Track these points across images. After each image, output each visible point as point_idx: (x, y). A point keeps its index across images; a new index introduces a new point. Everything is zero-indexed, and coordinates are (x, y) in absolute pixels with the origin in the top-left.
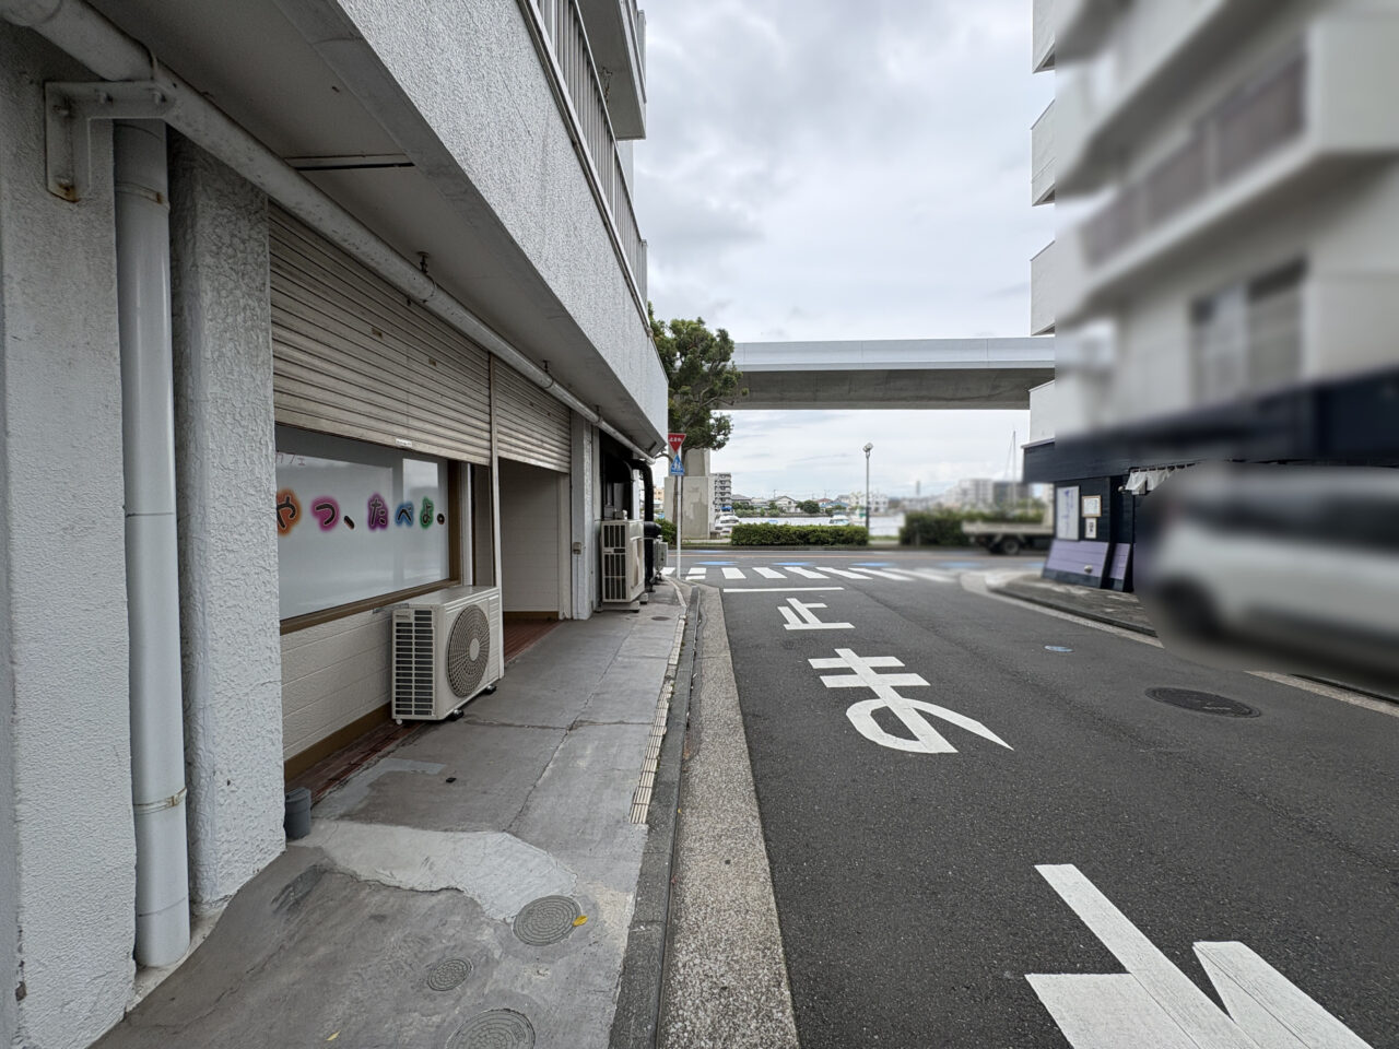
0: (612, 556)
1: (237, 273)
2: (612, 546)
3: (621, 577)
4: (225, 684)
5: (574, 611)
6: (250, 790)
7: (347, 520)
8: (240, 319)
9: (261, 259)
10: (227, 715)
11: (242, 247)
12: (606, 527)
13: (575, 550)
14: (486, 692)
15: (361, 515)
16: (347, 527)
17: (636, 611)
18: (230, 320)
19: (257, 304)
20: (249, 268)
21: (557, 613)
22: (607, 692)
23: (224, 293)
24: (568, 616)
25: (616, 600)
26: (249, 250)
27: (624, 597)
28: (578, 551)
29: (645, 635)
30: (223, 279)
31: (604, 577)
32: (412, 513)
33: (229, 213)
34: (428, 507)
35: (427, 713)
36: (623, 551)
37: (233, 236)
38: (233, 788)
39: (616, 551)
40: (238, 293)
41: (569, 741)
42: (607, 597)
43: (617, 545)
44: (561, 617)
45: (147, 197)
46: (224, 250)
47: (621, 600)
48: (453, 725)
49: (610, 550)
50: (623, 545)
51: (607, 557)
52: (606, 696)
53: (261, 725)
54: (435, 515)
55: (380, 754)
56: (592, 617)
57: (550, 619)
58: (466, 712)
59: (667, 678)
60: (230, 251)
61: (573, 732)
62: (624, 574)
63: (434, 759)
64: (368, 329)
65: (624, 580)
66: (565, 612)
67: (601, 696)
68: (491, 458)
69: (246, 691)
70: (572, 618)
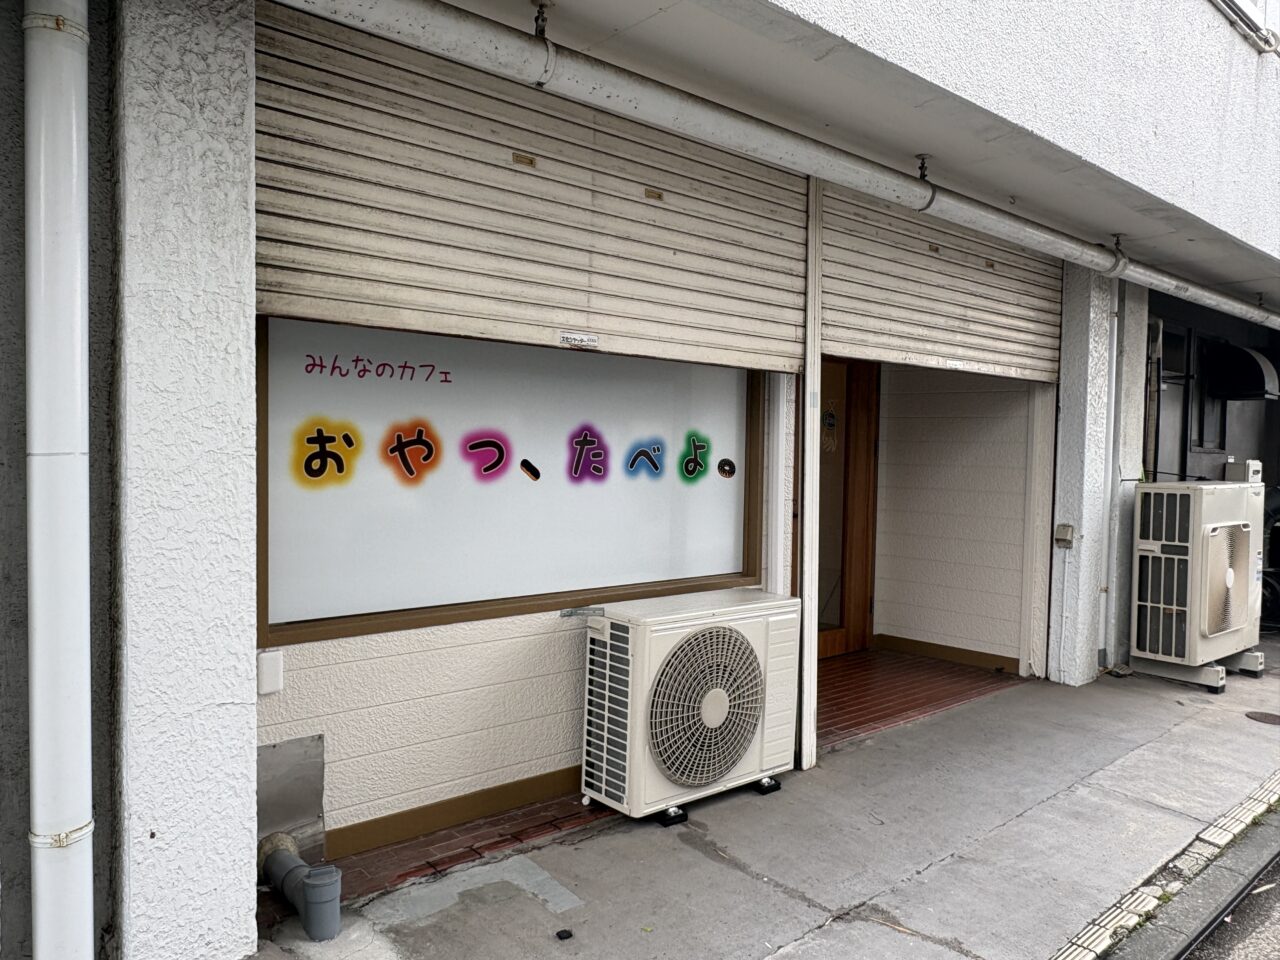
0: (1157, 560)
1: (191, 106)
2: (1157, 538)
3: (1175, 607)
4: (152, 696)
5: (1052, 664)
6: (191, 853)
7: (526, 465)
8: (194, 172)
9: (238, 76)
10: (152, 740)
11: (201, 65)
12: (1146, 496)
13: (1060, 539)
14: (755, 787)
15: (555, 459)
16: (525, 477)
17: (1214, 690)
18: (176, 175)
19: (226, 146)
20: (212, 94)
21: (1016, 662)
22: (985, 862)
23: (165, 138)
24: (1039, 672)
25: (1160, 657)
26: (214, 68)
27: (1181, 654)
28: (1066, 544)
29: (1193, 750)
30: (165, 118)
31: (1136, 603)
32: (661, 458)
33: (179, 20)
34: (697, 448)
35: (619, 800)
36: (1184, 551)
37: (184, 51)
38: (161, 844)
39: (1164, 549)
40: (192, 135)
41: (813, 942)
42: (1141, 646)
43: (1170, 537)
44: (1023, 672)
45: (45, 27)
46: (169, 74)
47: (1173, 659)
48: (657, 833)
49: (1153, 547)
50: (1184, 537)
51: (1143, 559)
52: (975, 870)
53: (215, 763)
54: (713, 461)
55: (518, 846)
56: (1097, 682)
57: (999, 672)
58: (694, 816)
59: (1167, 871)
60: (180, 75)
61: (839, 926)
62: (1182, 601)
63: (577, 883)
64: (506, 156)
65: (1182, 616)
66: (1032, 663)
67: (963, 867)
68: (804, 358)
69: (190, 710)
70: (1047, 678)
